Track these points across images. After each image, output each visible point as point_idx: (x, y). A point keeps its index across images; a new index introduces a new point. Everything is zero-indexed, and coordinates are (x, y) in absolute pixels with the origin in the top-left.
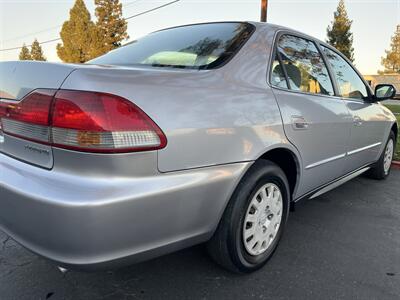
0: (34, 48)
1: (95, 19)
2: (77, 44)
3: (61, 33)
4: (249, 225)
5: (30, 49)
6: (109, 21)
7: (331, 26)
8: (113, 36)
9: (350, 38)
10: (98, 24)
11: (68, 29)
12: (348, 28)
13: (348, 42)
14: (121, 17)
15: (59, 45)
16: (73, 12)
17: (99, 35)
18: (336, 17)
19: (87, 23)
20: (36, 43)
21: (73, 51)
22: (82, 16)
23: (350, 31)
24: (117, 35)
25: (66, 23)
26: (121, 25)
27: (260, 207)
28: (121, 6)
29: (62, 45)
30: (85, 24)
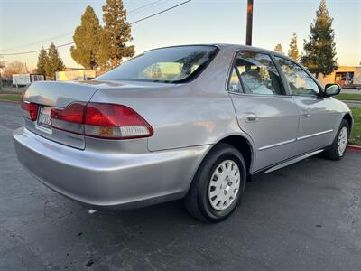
0: (51, 50)
1: (103, 24)
2: (88, 46)
3: (74, 38)
4: (213, 188)
5: (48, 51)
6: (114, 25)
7: (314, 24)
8: (118, 38)
9: (331, 34)
10: (106, 28)
11: (80, 33)
12: (330, 25)
13: (330, 37)
14: (125, 22)
15: (72, 47)
16: (85, 18)
17: (107, 38)
18: (318, 16)
19: (96, 27)
20: (53, 46)
21: (85, 53)
22: (92, 22)
23: (332, 27)
24: (122, 37)
25: (78, 28)
26: (126, 29)
27: (221, 176)
28: (125, 11)
29: (75, 48)
30: (95, 28)
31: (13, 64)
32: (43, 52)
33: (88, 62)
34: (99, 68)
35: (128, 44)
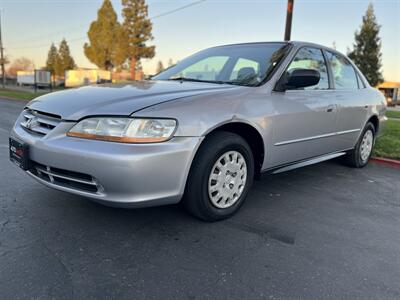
0: (62, 47)
1: (121, 20)
2: (104, 43)
3: (89, 34)
5: (58, 48)
6: (134, 21)
8: (138, 36)
9: (378, 43)
10: (124, 24)
11: (95, 29)
12: (376, 32)
13: (376, 46)
14: (147, 18)
15: (86, 44)
16: (102, 12)
17: (124, 35)
18: (364, 21)
20: (64, 43)
21: (99, 51)
22: (109, 17)
23: (379, 35)
24: (142, 36)
25: (93, 24)
26: (147, 26)
28: (147, 7)
29: (89, 45)
30: (112, 24)
31: (18, 61)
32: (53, 49)
33: (103, 62)
34: (115, 70)
35: (148, 44)
